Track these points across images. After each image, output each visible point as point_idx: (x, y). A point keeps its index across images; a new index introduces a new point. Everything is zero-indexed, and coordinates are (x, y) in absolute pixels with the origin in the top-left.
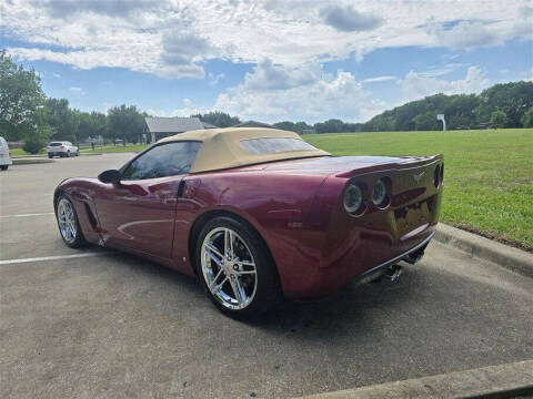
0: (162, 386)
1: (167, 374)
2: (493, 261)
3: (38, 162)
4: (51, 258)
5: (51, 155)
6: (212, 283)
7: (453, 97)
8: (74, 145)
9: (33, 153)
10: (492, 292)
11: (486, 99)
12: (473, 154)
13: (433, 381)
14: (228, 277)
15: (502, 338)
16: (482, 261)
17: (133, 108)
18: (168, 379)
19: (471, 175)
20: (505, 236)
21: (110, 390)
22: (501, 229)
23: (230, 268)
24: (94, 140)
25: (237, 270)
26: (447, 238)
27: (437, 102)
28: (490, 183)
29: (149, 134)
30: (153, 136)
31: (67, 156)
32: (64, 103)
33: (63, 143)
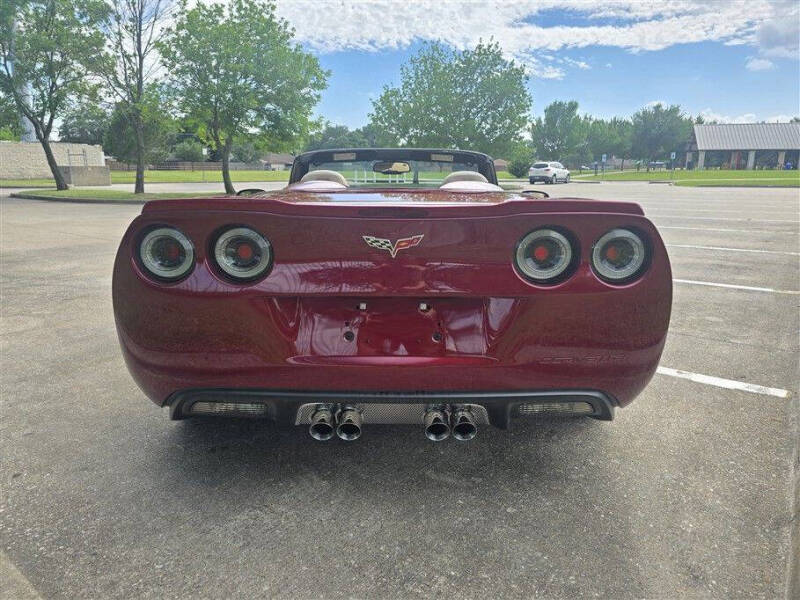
5: (533, 181)
8: (565, 167)
9: (519, 177)
17: (674, 110)
29: (696, 153)
30: (702, 157)
31: (552, 183)
32: (573, 106)
33: (549, 163)
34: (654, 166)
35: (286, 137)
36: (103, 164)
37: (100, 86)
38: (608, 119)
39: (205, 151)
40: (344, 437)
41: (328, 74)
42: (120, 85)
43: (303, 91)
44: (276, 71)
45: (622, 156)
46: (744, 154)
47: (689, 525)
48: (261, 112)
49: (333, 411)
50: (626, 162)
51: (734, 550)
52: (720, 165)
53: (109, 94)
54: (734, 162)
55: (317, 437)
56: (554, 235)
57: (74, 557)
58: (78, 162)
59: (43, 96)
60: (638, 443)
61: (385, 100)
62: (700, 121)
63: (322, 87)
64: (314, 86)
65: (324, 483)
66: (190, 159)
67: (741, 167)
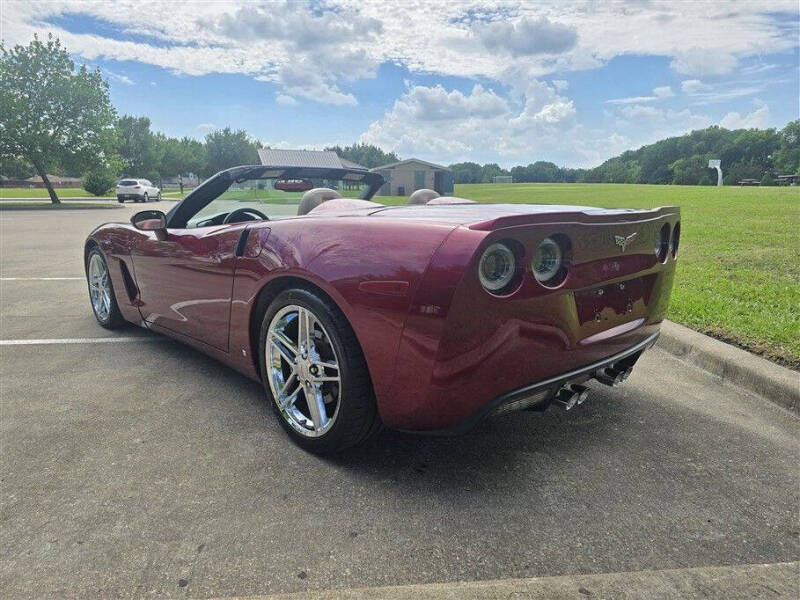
0: (165, 546)
1: (181, 529)
2: (757, 391)
3: (101, 207)
4: (71, 341)
5: (122, 199)
6: (280, 393)
7: (738, 133)
8: (154, 185)
9: (98, 195)
10: (743, 441)
11: (793, 138)
12: (757, 221)
13: (595, 584)
14: (302, 385)
15: (745, 520)
16: (738, 389)
17: (241, 135)
18: (178, 537)
19: (745, 253)
20: (782, 351)
21: (87, 545)
22: (778, 340)
23: (306, 371)
24: (185, 181)
25: (315, 374)
26: (684, 350)
27: (710, 141)
28: (775, 266)
31: (144, 201)
32: (144, 123)
33: (138, 181)
62: (260, 145)
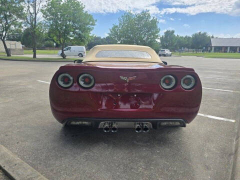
5: (160, 55)
17: (205, 34)
29: (211, 47)
30: (213, 48)
31: (166, 56)
32: (173, 32)
33: (165, 50)
34: (198, 51)
35: (82, 41)
36: (21, 48)
37: (22, 23)
38: (184, 36)
39: (55, 44)
40: (113, 131)
41: (96, 21)
42: (29, 23)
43: (88, 26)
44: (79, 20)
45: (188, 48)
46: (226, 48)
47: (206, 155)
48: (74, 33)
49: (109, 124)
50: (190, 50)
51: (218, 161)
52: (219, 51)
53: (25, 26)
54: (223, 50)
55: (105, 131)
56: (171, 76)
57: (40, 163)
58: (13, 47)
59: (3, 26)
60: (193, 134)
61: (113, 29)
62: (213, 37)
63: (94, 25)
64: (92, 24)
65: (106, 145)
66: (49, 47)
67: (225, 52)
